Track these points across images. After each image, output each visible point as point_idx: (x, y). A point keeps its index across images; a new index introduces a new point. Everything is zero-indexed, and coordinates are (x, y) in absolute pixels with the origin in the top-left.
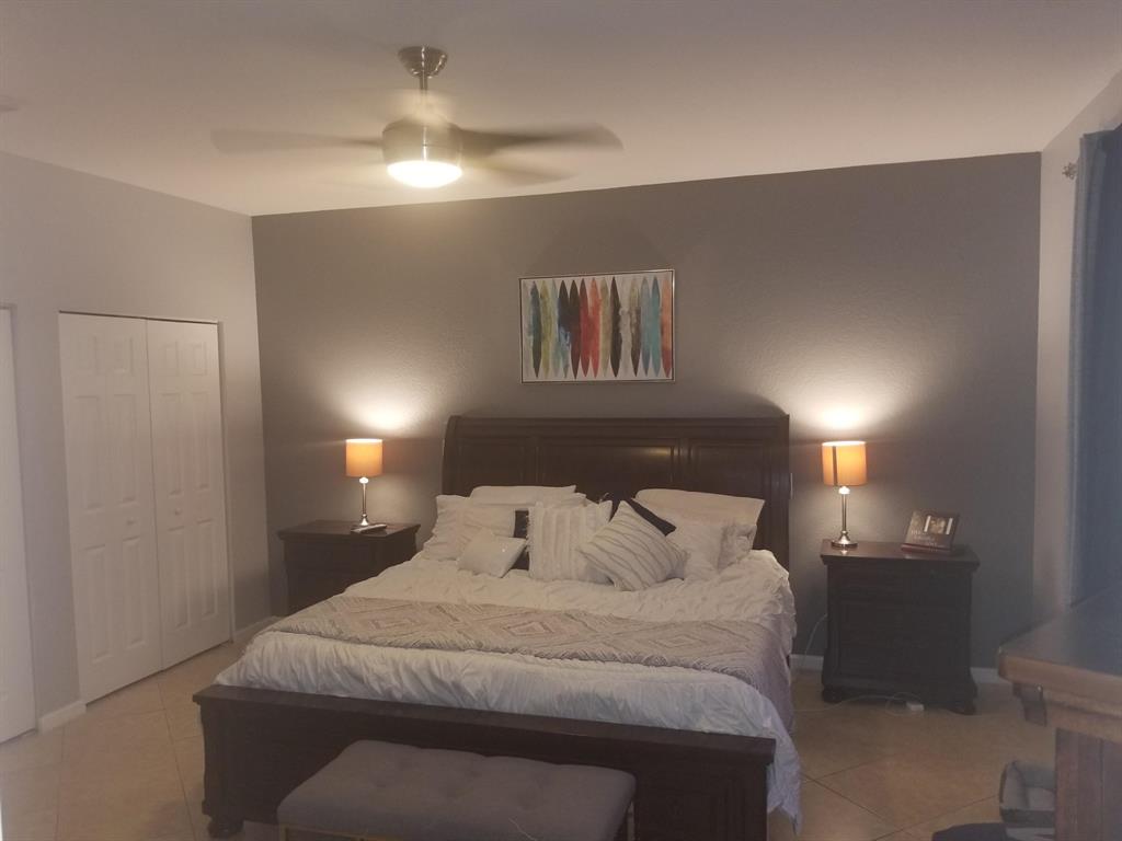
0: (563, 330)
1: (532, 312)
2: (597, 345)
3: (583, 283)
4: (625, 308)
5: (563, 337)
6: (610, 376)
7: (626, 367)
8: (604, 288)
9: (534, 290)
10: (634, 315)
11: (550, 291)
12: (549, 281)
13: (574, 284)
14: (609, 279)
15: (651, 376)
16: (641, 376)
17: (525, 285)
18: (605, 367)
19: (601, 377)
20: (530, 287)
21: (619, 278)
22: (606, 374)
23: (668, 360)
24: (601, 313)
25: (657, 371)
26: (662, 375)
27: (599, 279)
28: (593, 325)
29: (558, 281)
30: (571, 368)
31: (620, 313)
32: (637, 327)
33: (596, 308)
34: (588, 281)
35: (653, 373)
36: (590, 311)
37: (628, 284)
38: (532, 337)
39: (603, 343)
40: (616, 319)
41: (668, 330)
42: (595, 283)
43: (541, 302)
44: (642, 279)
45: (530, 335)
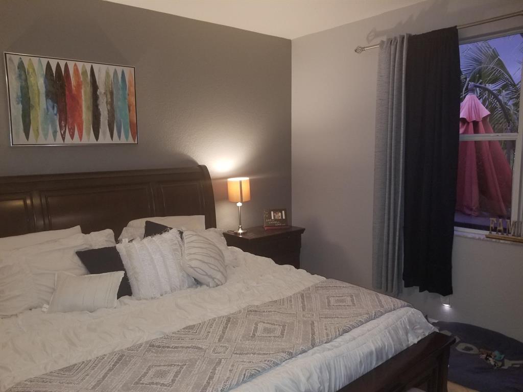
0: (50, 102)
1: (19, 84)
2: (80, 116)
3: (66, 65)
4: (101, 90)
5: (51, 109)
6: (92, 140)
7: (104, 134)
8: (85, 72)
9: (21, 66)
10: (109, 96)
11: (36, 68)
12: (35, 60)
13: (58, 65)
14: (88, 66)
15: (123, 140)
16: (116, 140)
17: (10, 59)
18: (89, 134)
19: (85, 141)
20: (16, 62)
21: (96, 67)
22: (88, 138)
23: (134, 129)
24: (83, 91)
25: (127, 138)
26: (131, 141)
27: (80, 65)
28: (76, 100)
29: (44, 61)
30: (59, 134)
31: (98, 93)
32: (111, 104)
33: (79, 86)
34: (71, 65)
35: (125, 139)
36: (74, 88)
37: (102, 71)
38: (20, 106)
39: (86, 115)
40: (95, 97)
41: (132, 108)
42: (77, 68)
43: (28, 77)
44: (113, 71)
45: (18, 103)
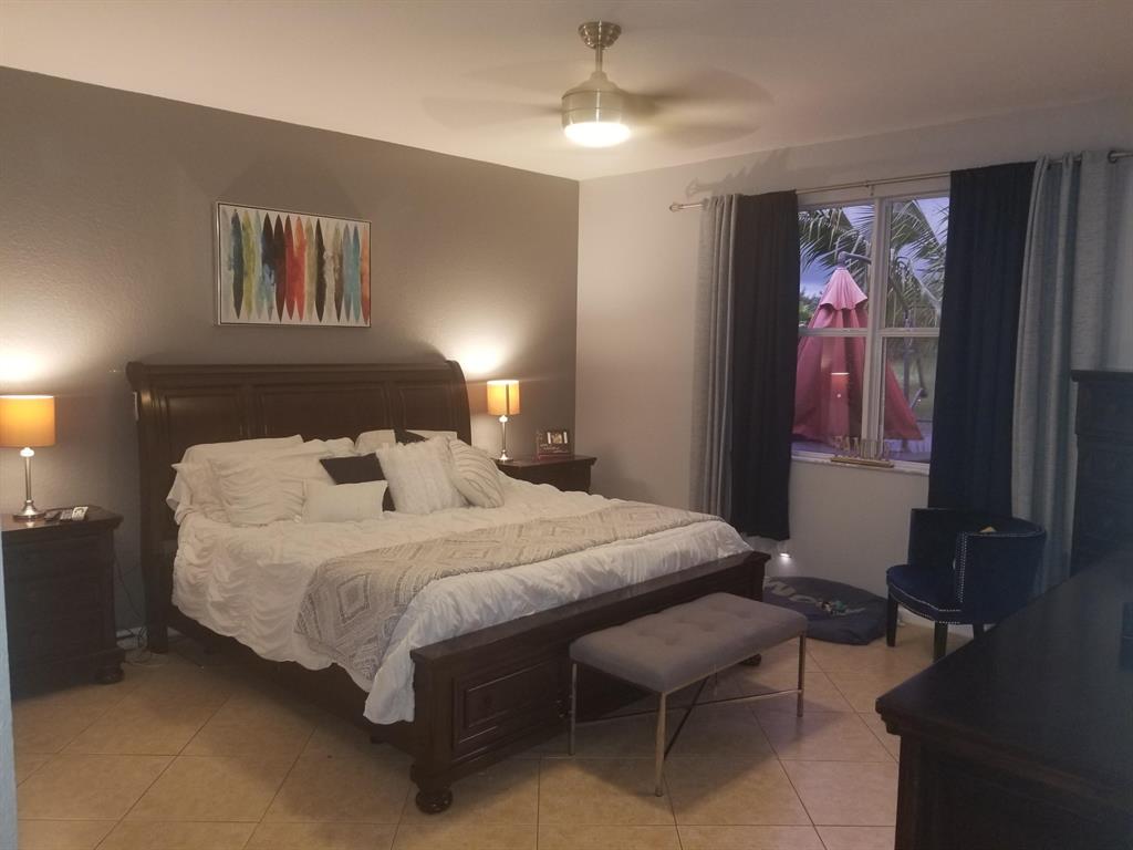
0: (266, 266)
1: (233, 244)
2: (302, 287)
3: (288, 219)
4: (328, 253)
5: (267, 276)
6: (315, 321)
7: (330, 315)
8: (309, 229)
9: (236, 220)
10: (337, 261)
11: (253, 222)
12: (252, 213)
13: (279, 219)
14: (314, 220)
15: (352, 322)
16: (343, 322)
17: (224, 212)
18: (311, 312)
19: (306, 321)
20: (230, 215)
21: (323, 221)
22: (310, 318)
23: (367, 306)
24: (306, 254)
25: (357, 318)
26: (361, 323)
27: (304, 219)
28: (298, 265)
29: (263, 214)
30: (275, 311)
31: (325, 257)
32: (339, 271)
33: (302, 248)
34: (294, 218)
35: (354, 319)
36: (295, 249)
37: (331, 227)
38: (232, 272)
39: (308, 287)
40: (321, 263)
41: (366, 277)
42: (301, 223)
43: (243, 234)
44: (344, 226)
45: (230, 269)
